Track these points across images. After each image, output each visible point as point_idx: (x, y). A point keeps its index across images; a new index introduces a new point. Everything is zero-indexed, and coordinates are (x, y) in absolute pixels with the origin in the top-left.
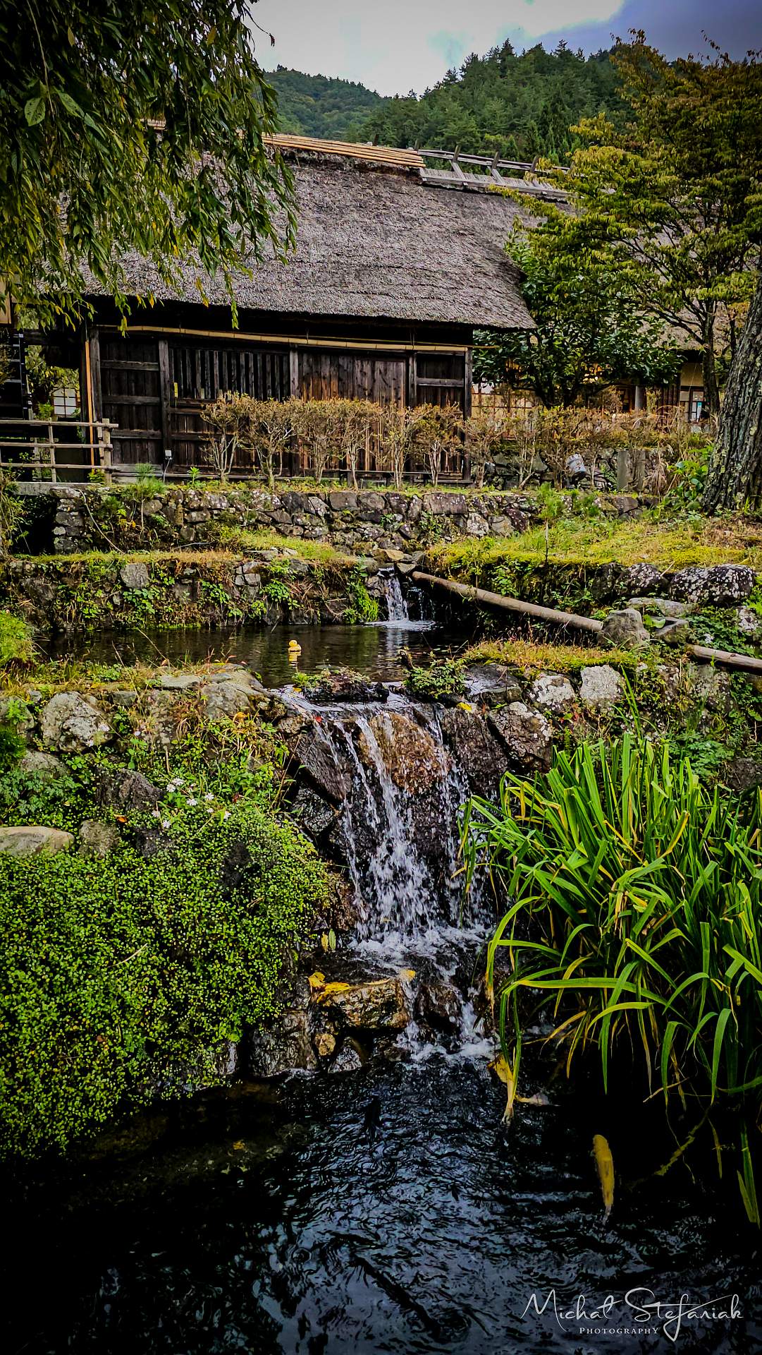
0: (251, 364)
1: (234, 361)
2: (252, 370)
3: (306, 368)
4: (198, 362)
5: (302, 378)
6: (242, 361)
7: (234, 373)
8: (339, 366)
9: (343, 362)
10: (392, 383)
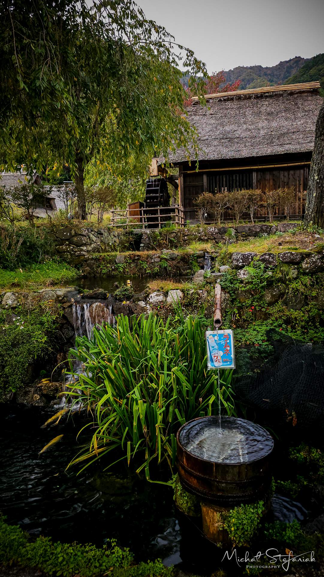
0: (238, 178)
1: (231, 178)
2: (238, 181)
3: (259, 177)
4: (218, 180)
5: (258, 181)
6: (234, 178)
7: (231, 183)
8: (274, 175)
9: (275, 173)
10: (298, 179)
